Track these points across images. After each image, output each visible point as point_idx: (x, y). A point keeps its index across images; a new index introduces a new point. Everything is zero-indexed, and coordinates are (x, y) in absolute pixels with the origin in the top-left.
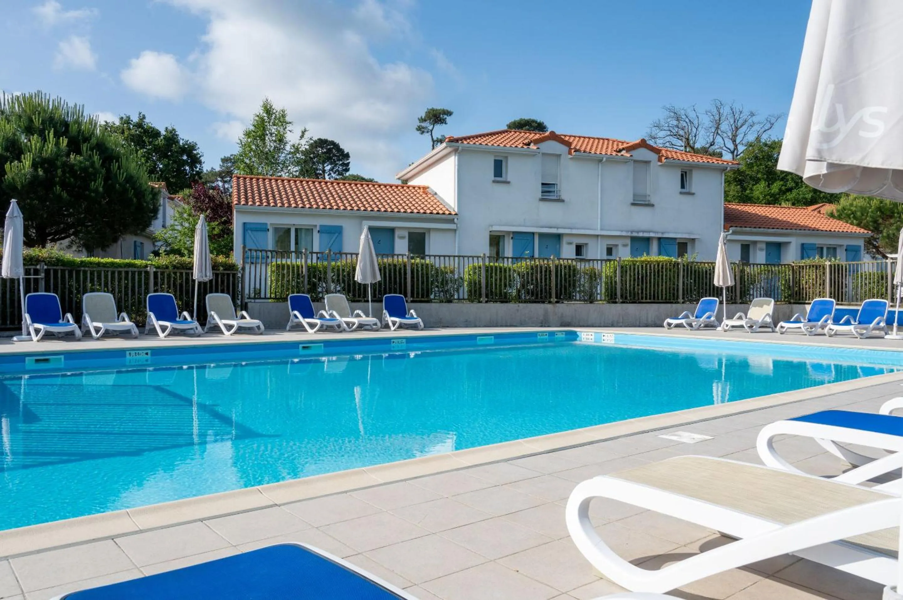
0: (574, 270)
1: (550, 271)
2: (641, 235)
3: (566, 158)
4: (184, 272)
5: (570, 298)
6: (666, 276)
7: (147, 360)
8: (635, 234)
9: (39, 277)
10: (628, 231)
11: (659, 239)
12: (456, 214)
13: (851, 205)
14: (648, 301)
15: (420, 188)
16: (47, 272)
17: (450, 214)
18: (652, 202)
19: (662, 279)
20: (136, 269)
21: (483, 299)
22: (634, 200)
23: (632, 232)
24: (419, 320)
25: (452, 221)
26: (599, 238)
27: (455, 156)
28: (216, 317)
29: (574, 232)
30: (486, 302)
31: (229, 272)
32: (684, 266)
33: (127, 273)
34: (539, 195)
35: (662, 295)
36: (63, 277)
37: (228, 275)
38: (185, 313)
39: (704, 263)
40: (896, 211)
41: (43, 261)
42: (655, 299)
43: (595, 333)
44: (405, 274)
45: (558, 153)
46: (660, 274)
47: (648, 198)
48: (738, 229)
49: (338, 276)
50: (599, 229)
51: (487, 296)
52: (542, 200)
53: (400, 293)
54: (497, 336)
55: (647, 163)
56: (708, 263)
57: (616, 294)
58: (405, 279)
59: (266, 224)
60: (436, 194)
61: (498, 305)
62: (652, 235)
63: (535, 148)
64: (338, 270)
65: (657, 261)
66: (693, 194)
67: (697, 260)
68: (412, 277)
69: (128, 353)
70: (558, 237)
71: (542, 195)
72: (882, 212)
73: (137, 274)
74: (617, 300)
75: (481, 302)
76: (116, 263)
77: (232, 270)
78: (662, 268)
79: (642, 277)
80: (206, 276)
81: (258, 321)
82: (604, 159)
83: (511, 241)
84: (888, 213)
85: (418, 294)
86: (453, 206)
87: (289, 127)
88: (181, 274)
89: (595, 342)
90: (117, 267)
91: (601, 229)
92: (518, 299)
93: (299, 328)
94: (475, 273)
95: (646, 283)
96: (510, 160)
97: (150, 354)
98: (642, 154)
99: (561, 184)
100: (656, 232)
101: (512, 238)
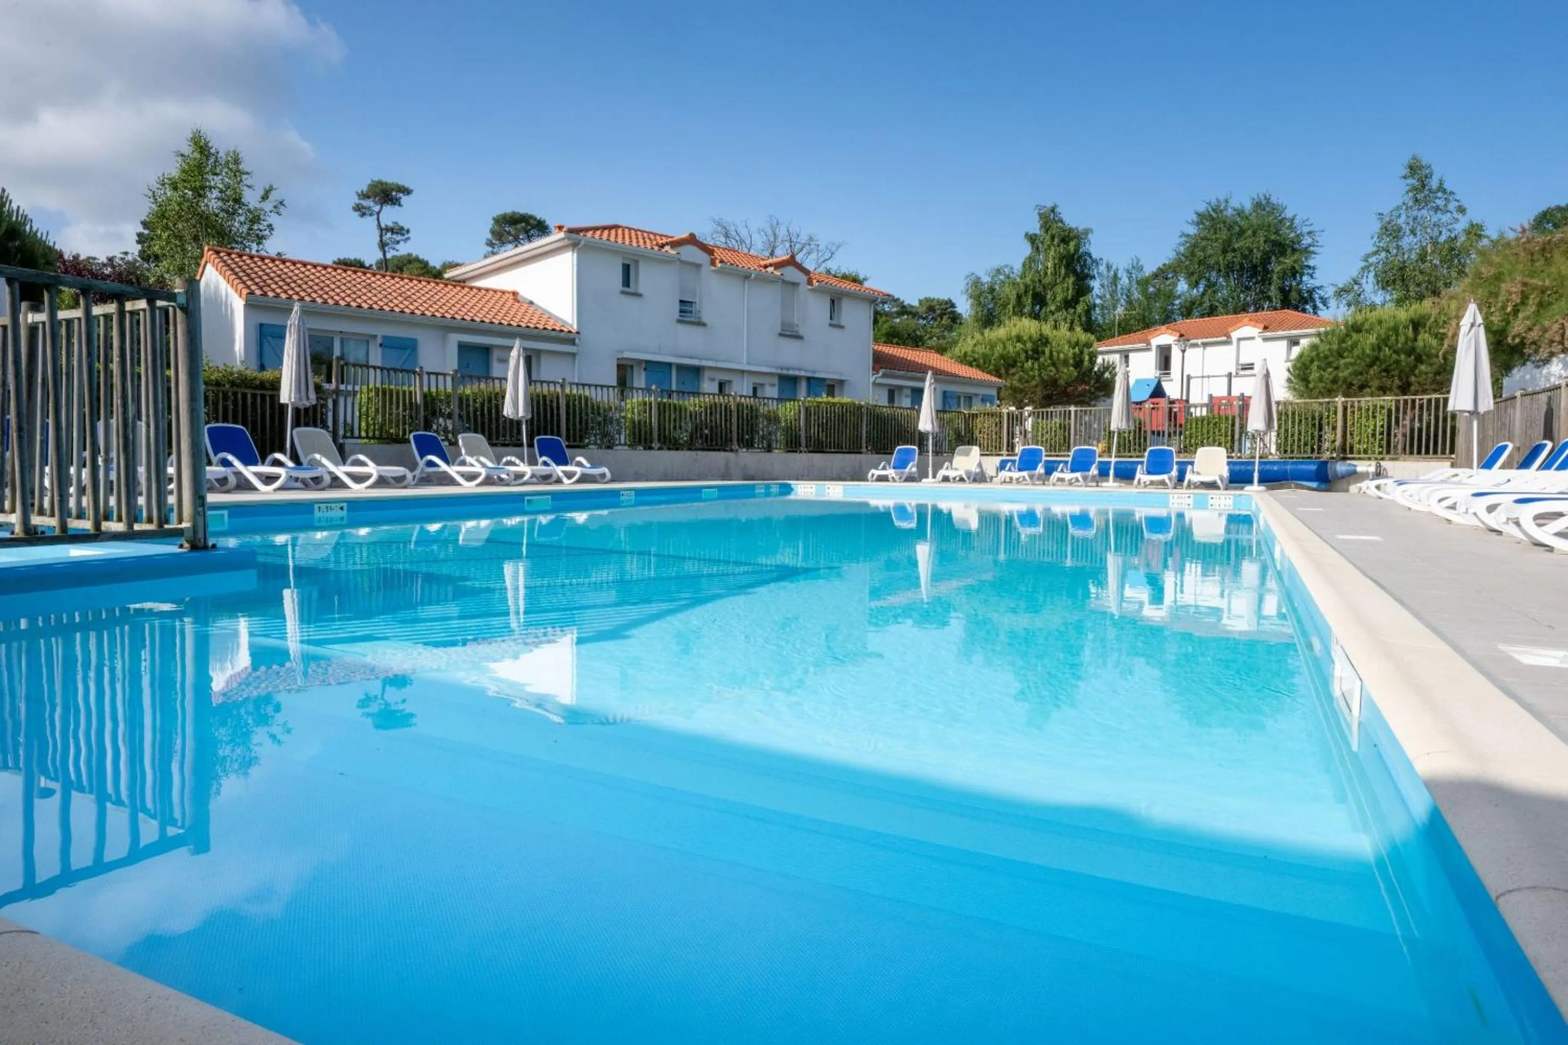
0: (756, 412)
1: (731, 411)
2: (791, 372)
3: (707, 268)
5: (749, 445)
6: (849, 421)
7: (342, 519)
8: (785, 372)
11: (809, 379)
12: (578, 333)
14: (833, 450)
15: (500, 292)
17: (570, 332)
18: (801, 333)
19: (846, 424)
21: (656, 445)
22: (782, 330)
23: (782, 369)
24: (601, 470)
25: (572, 342)
26: (745, 375)
27: (573, 250)
28: (326, 462)
29: (720, 365)
30: (660, 449)
32: (867, 409)
34: (676, 314)
35: (845, 443)
38: (278, 456)
39: (886, 407)
43: (815, 485)
44: (558, 408)
45: (700, 262)
47: (795, 329)
48: (889, 371)
49: (468, 407)
50: (745, 361)
51: (660, 442)
52: (679, 321)
53: (554, 435)
54: (718, 488)
55: (795, 285)
56: (890, 408)
57: (798, 442)
58: (558, 415)
61: (673, 453)
62: (803, 373)
63: (673, 252)
64: (468, 400)
65: (839, 403)
66: (842, 327)
67: (879, 404)
68: (568, 414)
69: (316, 506)
70: (697, 371)
71: (680, 316)
72: (1005, 361)
74: (801, 449)
75: (651, 449)
79: (827, 422)
82: (753, 276)
83: (643, 374)
84: (1010, 362)
85: (574, 435)
86: (570, 322)
87: (247, 180)
89: (817, 496)
91: (748, 363)
92: (690, 446)
94: (645, 410)
95: (831, 429)
96: (641, 264)
97: (345, 508)
98: (791, 274)
99: (701, 302)
100: (806, 371)
101: (645, 369)
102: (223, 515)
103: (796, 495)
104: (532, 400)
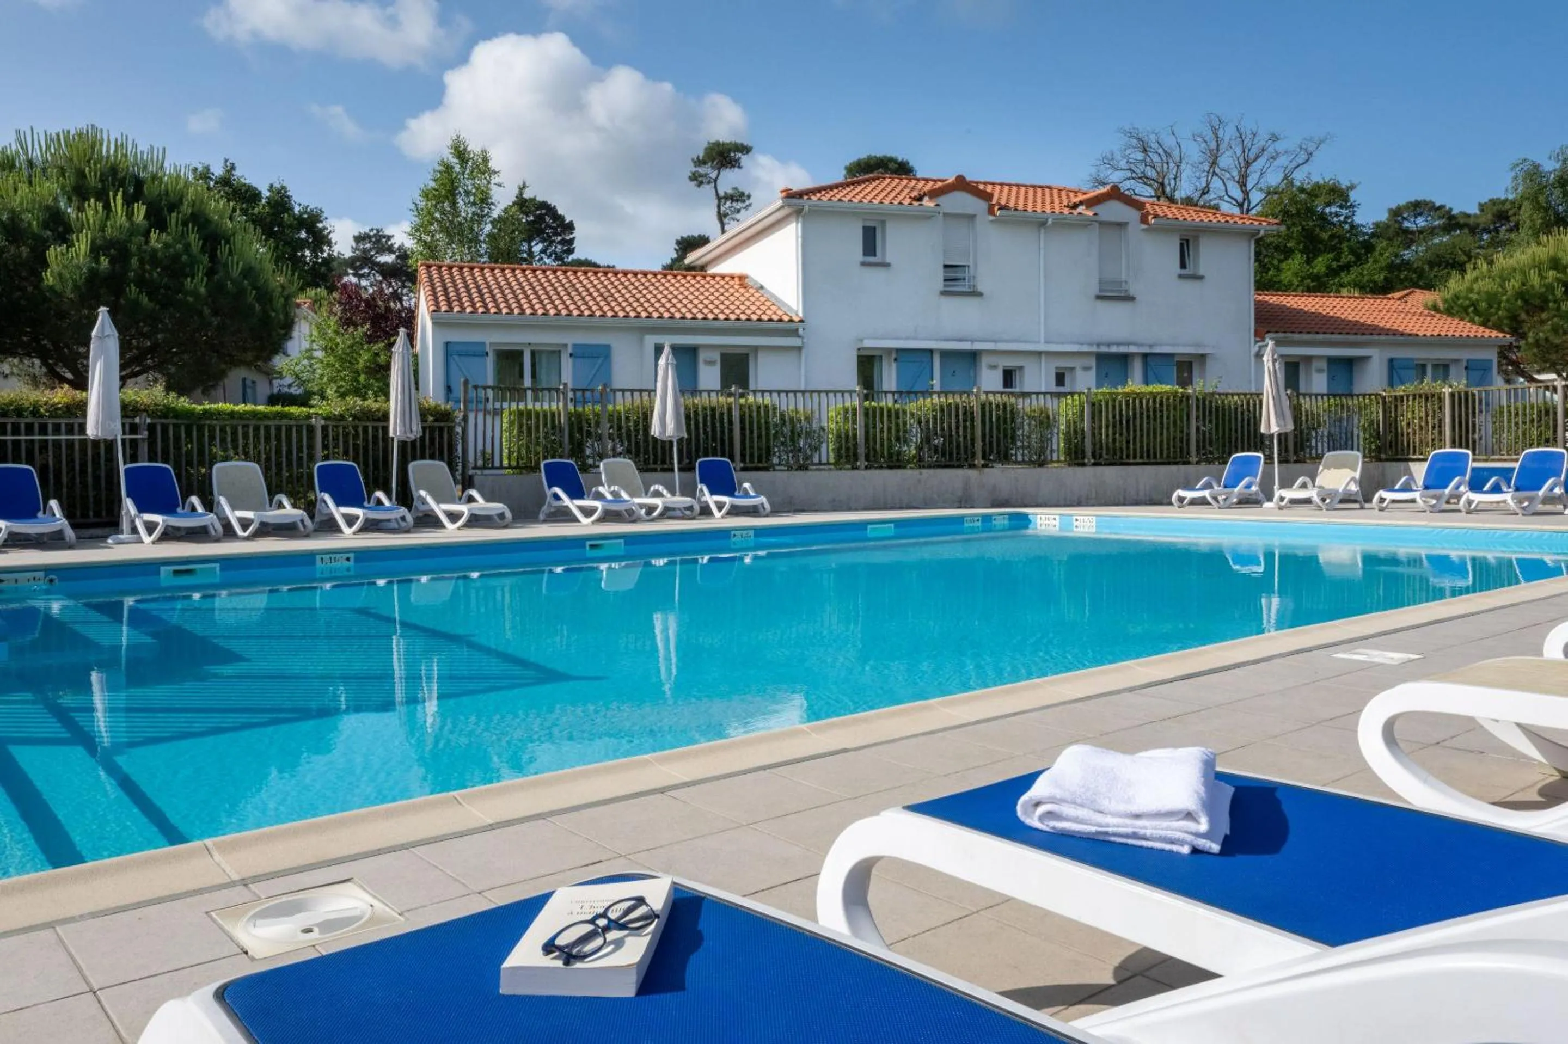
0: (1012, 412)
1: (972, 413)
2: (1114, 349)
3: (984, 218)
4: (370, 425)
5: (1005, 457)
6: (1168, 418)
7: (348, 570)
8: (1104, 349)
9: (139, 437)
10: (1091, 344)
11: (1145, 356)
12: (801, 321)
13: (1470, 290)
14: (1138, 460)
15: (733, 278)
16: (151, 428)
17: (791, 321)
18: (1132, 293)
19: (1162, 423)
20: (292, 422)
21: (861, 463)
22: (1101, 291)
23: (1098, 345)
24: (763, 499)
25: (794, 333)
26: (1043, 357)
27: (797, 222)
28: (430, 500)
29: (1004, 346)
30: (866, 468)
31: (442, 424)
32: (1198, 399)
33: (279, 428)
34: (940, 285)
35: (1161, 450)
36: (177, 438)
37: (441, 429)
38: (380, 494)
39: (1233, 395)
40: (1550, 297)
41: (145, 410)
42: (1150, 458)
43: (1060, 515)
44: (730, 422)
45: (971, 212)
46: (1158, 414)
47: (1124, 286)
48: (1283, 336)
49: (620, 428)
50: (1042, 340)
51: (867, 458)
52: (944, 293)
53: (723, 455)
54: (898, 523)
55: (1121, 225)
56: (1238, 395)
57: (1083, 451)
58: (731, 431)
59: (483, 344)
60: (762, 287)
61: (887, 473)
62: (1133, 349)
63: (932, 204)
64: (619, 419)
65: (1151, 393)
66: (1201, 278)
67: (1219, 390)
68: (743, 429)
69: (318, 557)
70: (973, 356)
71: (945, 286)
72: (1526, 302)
73: (294, 429)
74: (1086, 461)
75: (857, 468)
76: (260, 412)
77: (447, 421)
78: (1161, 404)
79: (1128, 421)
80: (411, 431)
81: (501, 505)
82: (1050, 221)
83: (894, 365)
84: (1537, 302)
85: (752, 455)
86: (795, 308)
87: (495, 179)
88: (365, 429)
89: (1061, 530)
90: (260, 419)
91: (1047, 342)
92: (920, 463)
93: (565, 516)
94: (846, 419)
95: (1135, 431)
96: (889, 226)
97: (352, 560)
98: (1115, 210)
99: (976, 265)
100: (1142, 345)
101: (895, 360)
102: (215, 568)
104: (688, 417)
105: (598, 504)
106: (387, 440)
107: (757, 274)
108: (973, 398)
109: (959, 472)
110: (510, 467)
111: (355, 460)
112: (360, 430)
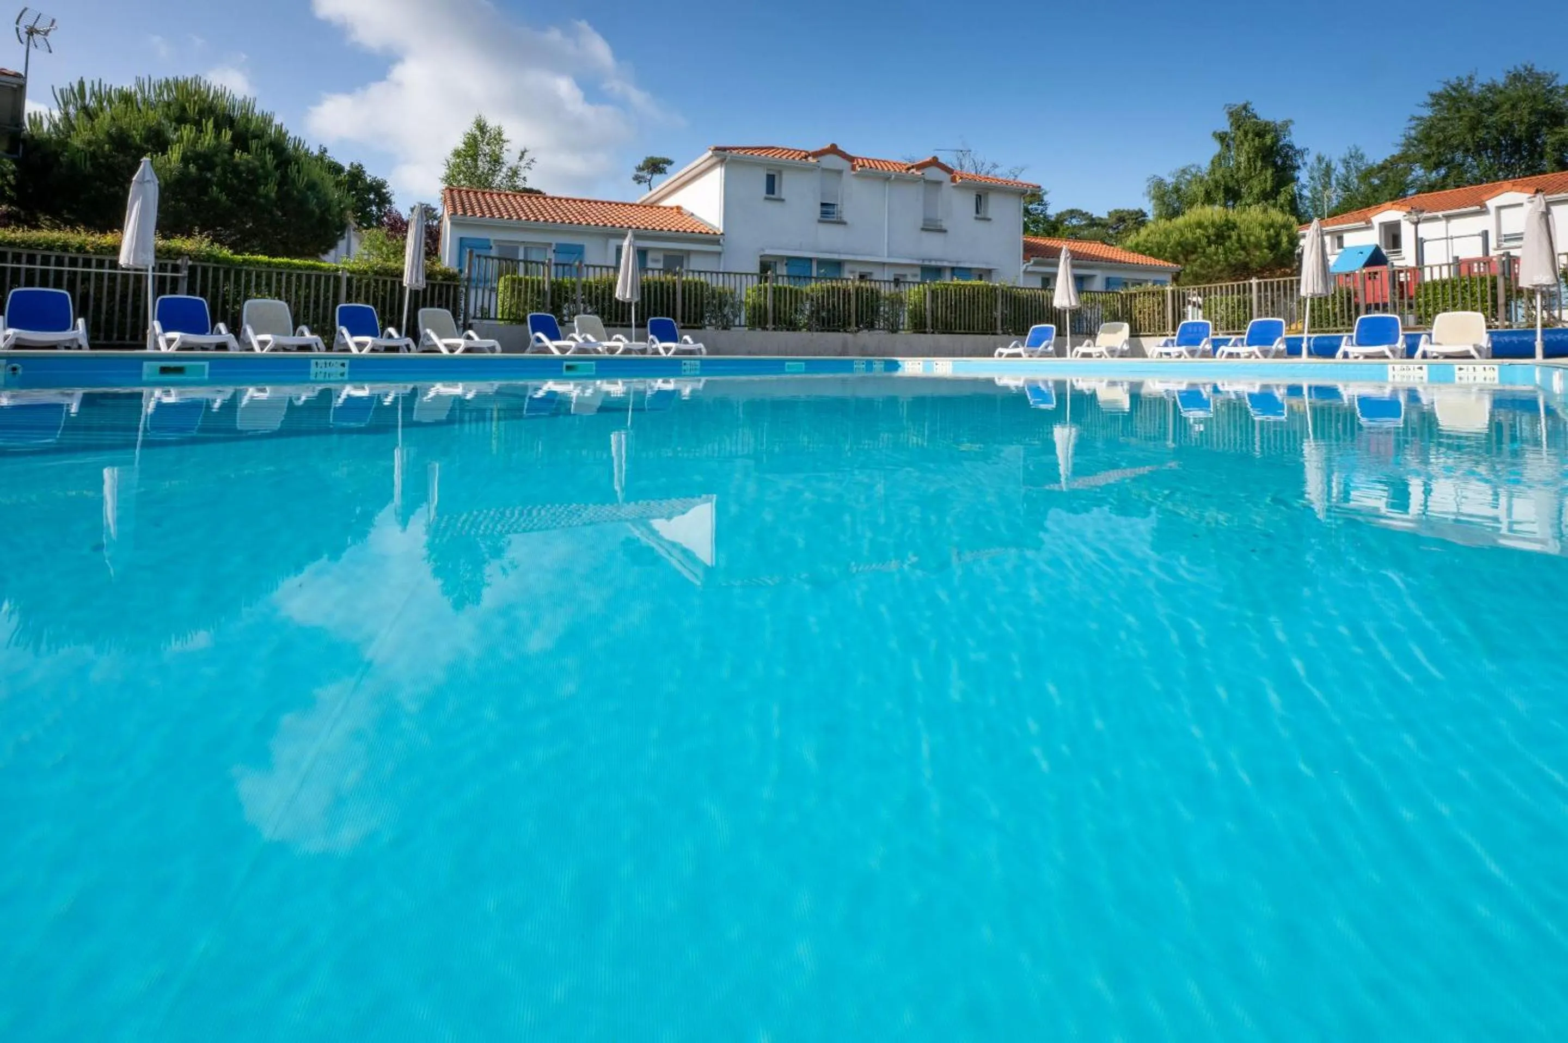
0: (877, 296)
1: (849, 294)
2: (933, 263)
3: (848, 174)
4: (389, 279)
5: (871, 326)
6: (983, 302)
7: (342, 374)
8: (927, 263)
9: (180, 275)
10: (918, 259)
11: (953, 269)
12: (722, 234)
13: (1146, 241)
14: (962, 331)
15: (672, 209)
16: (192, 270)
17: (715, 234)
18: (945, 225)
19: (978, 306)
20: (322, 273)
21: (771, 325)
22: (924, 224)
23: (923, 260)
24: (701, 345)
25: (717, 242)
26: (886, 268)
27: (721, 167)
28: (433, 336)
29: (859, 258)
30: (773, 329)
31: (449, 283)
32: (1003, 291)
33: (309, 277)
34: (818, 216)
35: (978, 324)
36: (216, 279)
37: (448, 287)
38: (391, 330)
39: (1025, 289)
40: (1199, 245)
41: (188, 255)
43: (922, 361)
44: (675, 293)
45: (841, 169)
46: (976, 300)
47: (939, 223)
48: (1040, 259)
49: (590, 294)
50: (886, 255)
51: (774, 323)
52: (821, 222)
53: (668, 316)
54: (807, 363)
55: (938, 183)
56: (1029, 289)
57: (925, 324)
58: (675, 300)
59: (488, 240)
60: (692, 214)
61: (791, 334)
62: (945, 264)
63: (815, 162)
64: (590, 287)
65: (970, 285)
66: (989, 220)
68: (683, 299)
69: (313, 362)
70: (839, 264)
71: (822, 217)
72: (1183, 248)
73: (323, 279)
74: (927, 330)
75: (767, 329)
76: (295, 264)
77: (454, 281)
78: (978, 293)
79: (956, 303)
80: (420, 284)
81: (493, 341)
82: (893, 177)
83: (785, 268)
84: (1189, 248)
85: (690, 317)
86: (718, 225)
89: (924, 372)
90: (294, 269)
91: (888, 257)
92: (811, 328)
94: (760, 295)
95: (960, 311)
96: (784, 174)
97: (347, 366)
98: (933, 173)
99: (842, 203)
100: (950, 262)
101: (786, 264)
102: (203, 366)
103: (904, 371)
104: (643, 288)
105: (573, 344)
106: (402, 289)
107: (688, 207)
108: (850, 283)
109: (840, 334)
110: (502, 319)
111: (375, 305)
112: (380, 282)
